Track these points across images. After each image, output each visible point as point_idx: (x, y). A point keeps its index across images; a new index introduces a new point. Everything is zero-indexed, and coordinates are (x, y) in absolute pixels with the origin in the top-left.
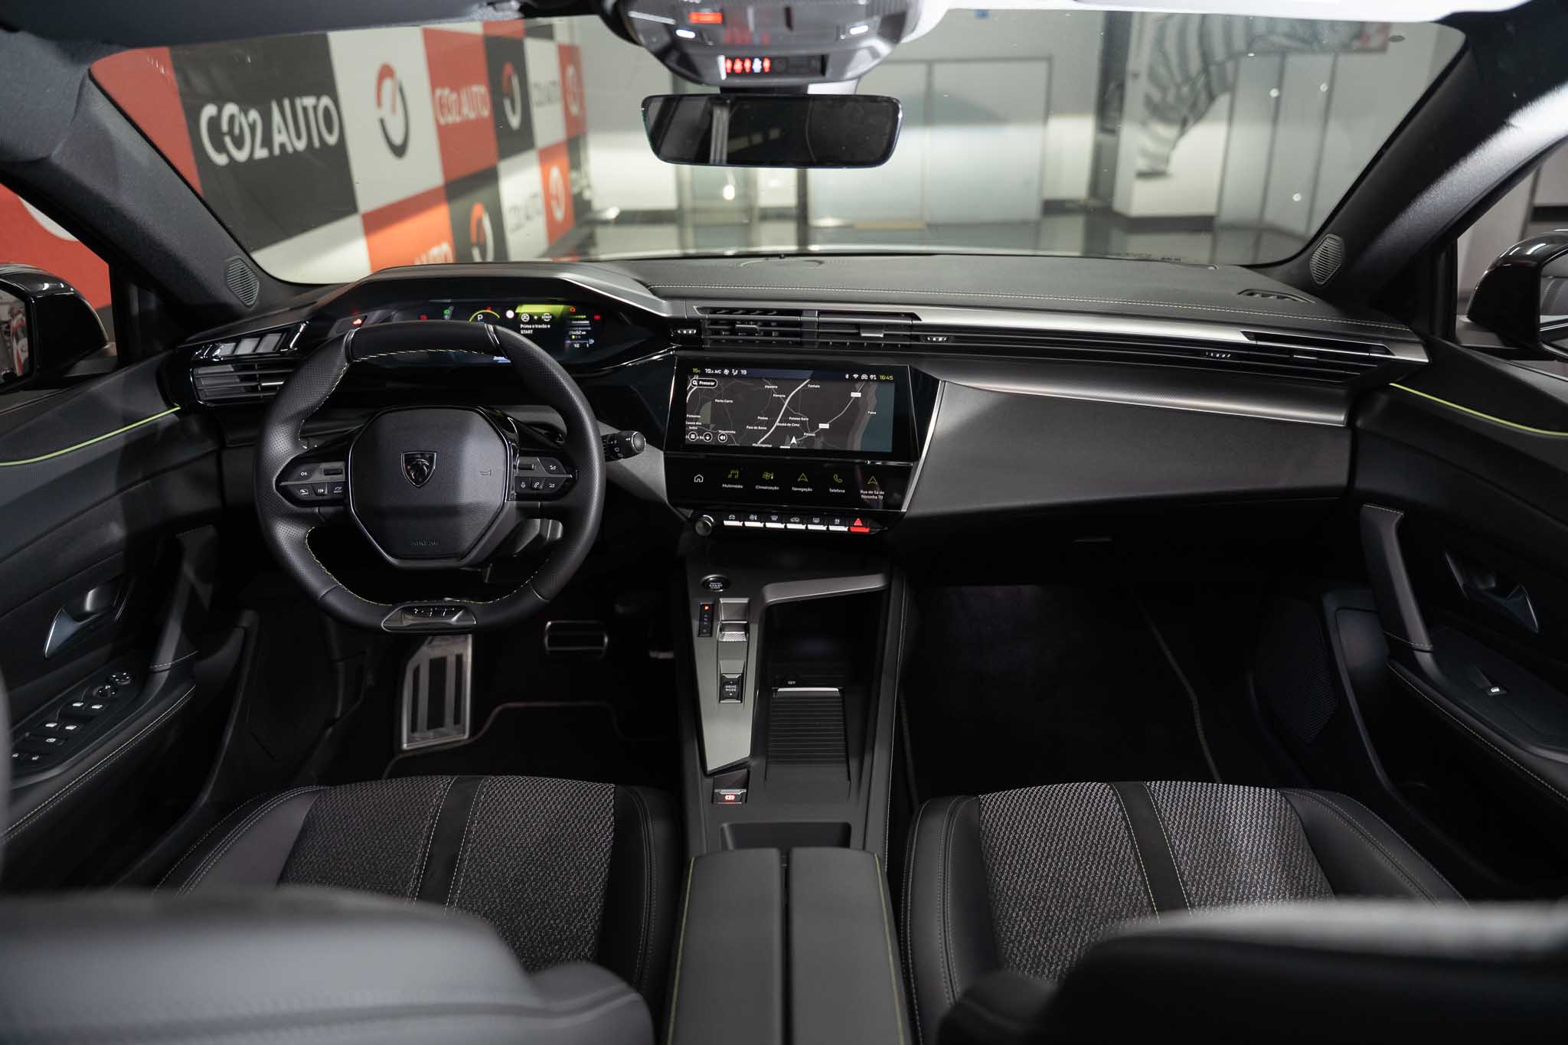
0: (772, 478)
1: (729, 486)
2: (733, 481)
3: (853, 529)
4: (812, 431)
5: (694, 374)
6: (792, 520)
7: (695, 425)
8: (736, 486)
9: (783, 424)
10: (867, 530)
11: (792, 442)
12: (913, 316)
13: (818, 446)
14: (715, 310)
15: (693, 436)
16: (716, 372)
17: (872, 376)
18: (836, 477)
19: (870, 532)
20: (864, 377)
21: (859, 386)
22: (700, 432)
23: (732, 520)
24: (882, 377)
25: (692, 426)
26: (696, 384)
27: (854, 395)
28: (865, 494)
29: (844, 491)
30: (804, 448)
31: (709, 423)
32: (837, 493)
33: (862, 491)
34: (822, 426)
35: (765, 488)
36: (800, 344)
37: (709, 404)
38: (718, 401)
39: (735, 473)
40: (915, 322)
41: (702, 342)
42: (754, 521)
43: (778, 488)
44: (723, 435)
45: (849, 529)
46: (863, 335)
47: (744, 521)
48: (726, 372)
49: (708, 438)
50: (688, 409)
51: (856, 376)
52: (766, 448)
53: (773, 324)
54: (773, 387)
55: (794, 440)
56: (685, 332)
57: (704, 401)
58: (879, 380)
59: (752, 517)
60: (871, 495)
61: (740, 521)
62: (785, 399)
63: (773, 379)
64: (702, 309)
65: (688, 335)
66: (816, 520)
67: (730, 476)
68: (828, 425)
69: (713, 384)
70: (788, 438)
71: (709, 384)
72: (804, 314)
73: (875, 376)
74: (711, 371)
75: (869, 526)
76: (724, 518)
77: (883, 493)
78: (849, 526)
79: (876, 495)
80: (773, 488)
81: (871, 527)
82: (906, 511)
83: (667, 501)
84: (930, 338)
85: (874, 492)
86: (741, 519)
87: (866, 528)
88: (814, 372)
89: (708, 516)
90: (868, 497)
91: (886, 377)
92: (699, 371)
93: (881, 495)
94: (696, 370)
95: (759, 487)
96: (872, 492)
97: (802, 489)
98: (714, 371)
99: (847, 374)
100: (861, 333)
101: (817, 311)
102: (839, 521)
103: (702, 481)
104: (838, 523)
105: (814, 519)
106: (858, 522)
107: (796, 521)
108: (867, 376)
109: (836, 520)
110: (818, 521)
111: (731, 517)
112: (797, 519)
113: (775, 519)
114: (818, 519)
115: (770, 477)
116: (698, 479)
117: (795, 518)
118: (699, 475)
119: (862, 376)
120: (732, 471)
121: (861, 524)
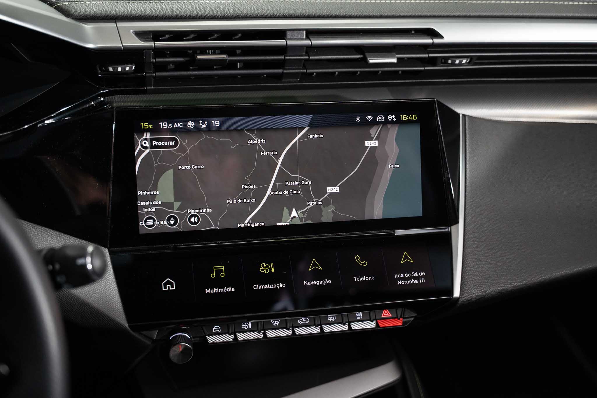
0: (273, 270)
1: (215, 290)
2: (219, 283)
3: (382, 325)
4: (318, 197)
5: (142, 131)
6: (300, 322)
7: (153, 206)
8: (225, 290)
9: (278, 193)
10: (399, 323)
11: (292, 216)
12: (432, 33)
13: (327, 216)
14: (157, 36)
15: (150, 222)
16: (175, 125)
17: (390, 117)
18: (357, 258)
19: (404, 323)
20: (381, 118)
21: (374, 131)
22: (160, 215)
23: (217, 334)
24: (403, 117)
25: (147, 207)
26: (147, 145)
27: (369, 144)
28: (401, 279)
29: (373, 278)
30: (309, 222)
31: (172, 200)
32: (365, 281)
33: (396, 275)
34: (330, 190)
35: (266, 287)
36: (278, 77)
37: (169, 174)
38: (183, 168)
40: (437, 41)
41: (143, 81)
42: (249, 330)
43: (284, 285)
44: (195, 216)
45: (377, 324)
46: (372, 61)
47: (235, 333)
48: (191, 125)
49: (172, 223)
50: (138, 182)
51: (369, 118)
52: (258, 227)
53: (238, 52)
54: (260, 141)
55: (294, 213)
56: (120, 69)
57: (161, 171)
58: (399, 121)
59: (245, 326)
61: (230, 334)
62: (278, 157)
63: (260, 130)
64: (141, 35)
65: (123, 72)
66: (332, 318)
67: (213, 275)
68: (338, 188)
69: (172, 143)
70: (286, 210)
71: (167, 144)
72: (289, 35)
73: (394, 116)
74: (168, 126)
75: (401, 317)
76: (205, 331)
77: (424, 274)
78: (376, 320)
79: (415, 278)
80: (275, 286)
81: (404, 318)
82: (460, 295)
83: (127, 325)
84: (452, 61)
85: (411, 275)
86: (231, 331)
87: (399, 319)
88: (310, 116)
89: (182, 333)
90: (405, 282)
91: (408, 117)
92: (150, 126)
93: (422, 277)
94: (145, 126)
95: (255, 287)
96: (409, 275)
97: (318, 283)
98: (173, 125)
99: (358, 117)
100: (368, 59)
101: (305, 32)
102: (361, 315)
103: (173, 288)
104: (361, 318)
105: (329, 317)
106: (386, 313)
107: (306, 322)
108: (384, 118)
109: (358, 314)
110: (334, 319)
111: (215, 330)
112: (306, 320)
113: (278, 324)
114: (334, 316)
115: (270, 269)
116: (167, 286)
117: (303, 319)
118: (168, 279)
119: (377, 118)
120: (215, 268)
121: (391, 316)
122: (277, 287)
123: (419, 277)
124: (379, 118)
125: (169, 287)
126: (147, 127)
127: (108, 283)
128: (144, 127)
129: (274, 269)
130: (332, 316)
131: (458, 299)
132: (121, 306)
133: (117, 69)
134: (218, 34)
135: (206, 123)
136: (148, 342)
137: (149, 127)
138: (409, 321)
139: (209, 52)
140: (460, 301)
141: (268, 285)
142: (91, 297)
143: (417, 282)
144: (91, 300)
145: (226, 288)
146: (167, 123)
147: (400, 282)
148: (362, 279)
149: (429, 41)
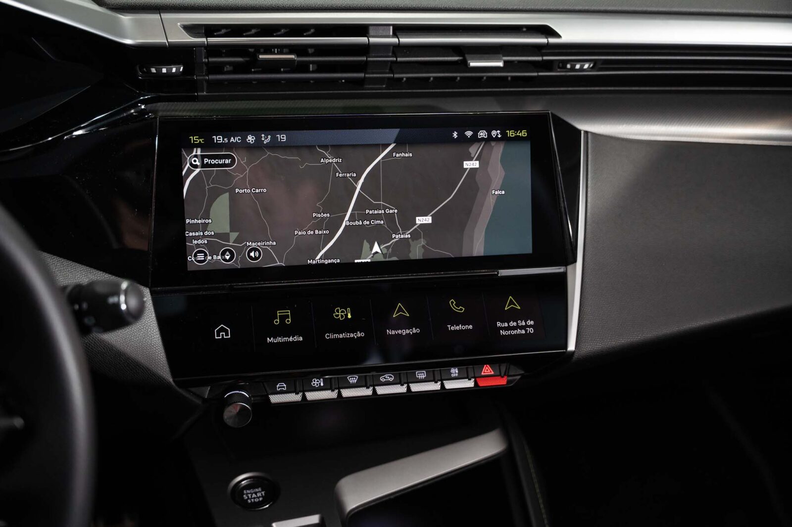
0: (349, 316)
1: (279, 340)
2: (284, 330)
3: (483, 383)
4: (405, 229)
5: (191, 147)
6: (382, 379)
7: (204, 237)
8: (291, 339)
9: (357, 223)
10: (503, 382)
11: (374, 251)
12: (548, 31)
13: (417, 253)
14: (210, 30)
15: (201, 257)
16: (232, 140)
17: (494, 133)
18: (452, 303)
19: (508, 382)
20: (482, 134)
21: (474, 150)
22: (213, 248)
23: (282, 392)
24: (511, 133)
25: (197, 238)
26: (198, 163)
27: (468, 165)
28: (505, 329)
29: (471, 327)
30: (395, 259)
31: (227, 229)
32: (461, 331)
33: (499, 324)
34: (421, 220)
35: (341, 336)
36: (359, 83)
37: (225, 199)
38: (241, 191)
39: (284, 315)
40: (552, 40)
41: (194, 86)
42: (320, 389)
43: (362, 335)
44: (255, 250)
45: (476, 383)
46: (473, 64)
47: (304, 391)
48: (251, 139)
49: (228, 258)
50: (187, 208)
51: (469, 134)
52: (333, 264)
53: (311, 51)
54: (335, 160)
55: (376, 248)
56: (164, 70)
57: (215, 195)
58: (505, 138)
60: (514, 328)
61: (297, 393)
62: (357, 179)
63: (334, 146)
64: (191, 29)
65: (169, 75)
66: (422, 375)
67: (277, 321)
68: (430, 218)
69: (227, 161)
70: (366, 245)
71: (221, 162)
72: (372, 31)
73: (498, 131)
74: (223, 140)
75: (505, 375)
76: (268, 389)
77: (532, 323)
78: (474, 377)
79: (522, 328)
80: (352, 335)
81: (508, 376)
82: (575, 349)
83: (171, 380)
84: (571, 65)
85: (517, 323)
86: (298, 389)
87: (503, 377)
88: (397, 131)
89: (240, 391)
90: (509, 332)
91: (516, 133)
92: (201, 140)
93: (530, 326)
94: (195, 139)
95: (328, 336)
96: (515, 324)
97: (404, 332)
98: (229, 140)
99: (455, 132)
100: (469, 62)
101: (391, 27)
102: (457, 372)
103: (228, 336)
104: (457, 375)
105: (418, 373)
106: (487, 370)
107: (390, 380)
108: (486, 133)
109: (453, 371)
110: (424, 376)
111: (279, 387)
112: (390, 377)
113: (355, 381)
114: (424, 373)
115: (347, 315)
116: (221, 333)
117: (386, 376)
118: (222, 325)
119: (479, 134)
120: (279, 313)
121: (493, 373)
122: (354, 337)
123: (527, 326)
124: (481, 134)
125: (223, 335)
126: (197, 141)
127: (149, 330)
128: (194, 141)
129: (351, 315)
130: (422, 373)
131: (573, 353)
132: (164, 357)
133: (162, 70)
134: (286, 29)
135: (269, 137)
136: (198, 402)
137: (200, 142)
138: (515, 380)
139: (274, 51)
140: (576, 356)
141: (344, 334)
142: (128, 346)
143: (523, 332)
144: (128, 350)
145: (293, 338)
146: (221, 137)
147: (502, 332)
148: (457, 328)
149: (543, 41)
